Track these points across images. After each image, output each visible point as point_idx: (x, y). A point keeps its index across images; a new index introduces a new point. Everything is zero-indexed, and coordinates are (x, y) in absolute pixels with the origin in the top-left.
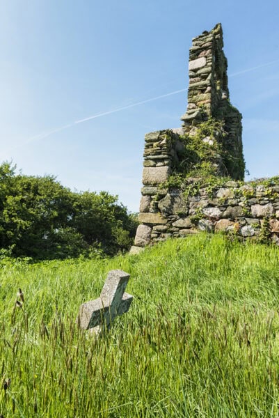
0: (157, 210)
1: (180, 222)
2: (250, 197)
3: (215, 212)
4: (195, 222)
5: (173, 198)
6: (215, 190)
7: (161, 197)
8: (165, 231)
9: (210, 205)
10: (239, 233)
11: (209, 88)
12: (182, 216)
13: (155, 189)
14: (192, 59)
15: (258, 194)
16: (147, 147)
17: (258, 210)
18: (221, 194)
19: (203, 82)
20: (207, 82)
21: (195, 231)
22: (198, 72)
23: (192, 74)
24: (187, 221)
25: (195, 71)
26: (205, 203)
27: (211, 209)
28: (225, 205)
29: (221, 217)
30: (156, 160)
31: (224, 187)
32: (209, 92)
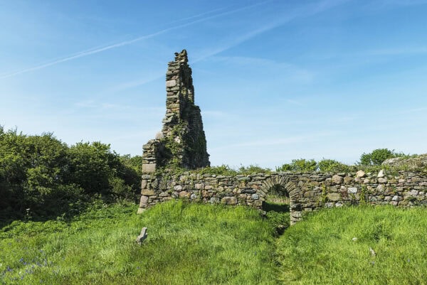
0: (151, 187)
1: (163, 194)
2: (194, 180)
3: (179, 188)
4: (170, 193)
5: (159, 181)
6: (179, 176)
7: (153, 180)
8: (156, 199)
9: (177, 184)
10: (190, 198)
11: (178, 101)
12: (164, 190)
13: (149, 176)
14: (168, 80)
15: (198, 178)
16: (144, 152)
17: (198, 186)
18: (182, 178)
19: (175, 96)
20: (177, 96)
21: (170, 198)
22: (172, 89)
23: (168, 89)
24: (166, 193)
25: (170, 88)
26: (174, 183)
27: (177, 186)
28: (183, 184)
29: (182, 190)
30: (150, 160)
31: (183, 175)
32: (179, 103)
